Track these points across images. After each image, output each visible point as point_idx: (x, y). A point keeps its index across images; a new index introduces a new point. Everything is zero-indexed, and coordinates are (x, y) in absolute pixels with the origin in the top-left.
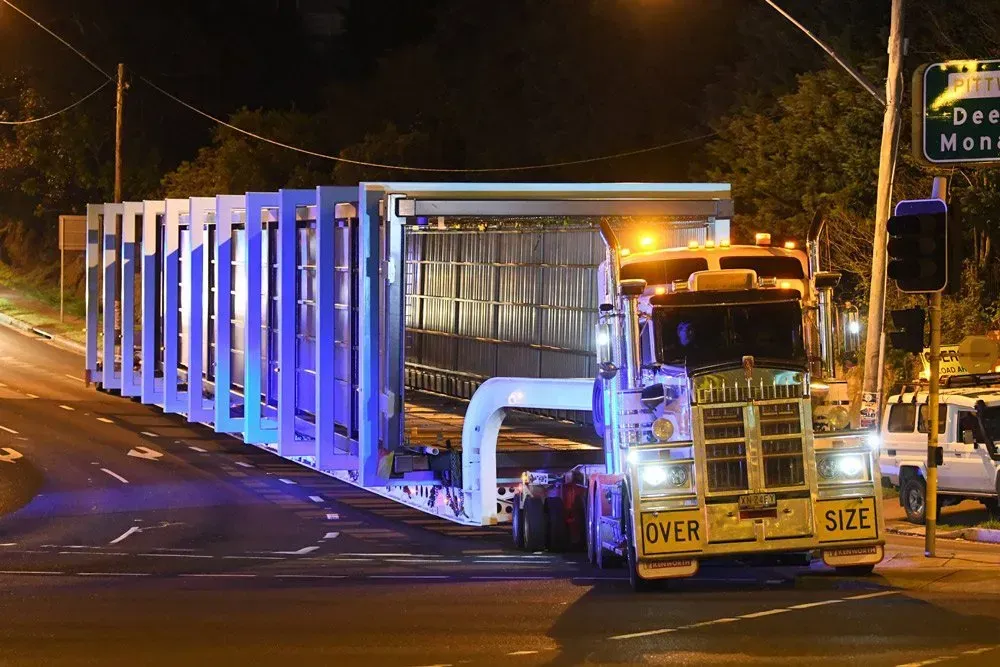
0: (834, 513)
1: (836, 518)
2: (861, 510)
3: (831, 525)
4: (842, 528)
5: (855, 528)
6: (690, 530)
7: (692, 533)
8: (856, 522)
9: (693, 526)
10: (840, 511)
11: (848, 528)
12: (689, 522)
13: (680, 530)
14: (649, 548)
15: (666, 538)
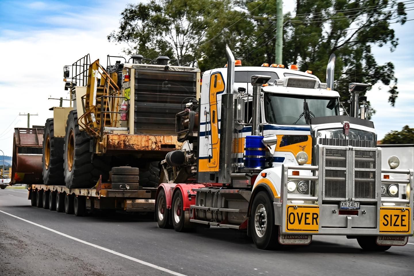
0: (388, 217)
1: (389, 219)
2: (402, 216)
3: (386, 223)
4: (391, 225)
5: (398, 225)
6: (313, 218)
7: (315, 220)
8: (399, 222)
9: (315, 216)
10: (391, 216)
11: (395, 225)
12: (313, 214)
13: (308, 218)
14: (290, 226)
15: (300, 222)
